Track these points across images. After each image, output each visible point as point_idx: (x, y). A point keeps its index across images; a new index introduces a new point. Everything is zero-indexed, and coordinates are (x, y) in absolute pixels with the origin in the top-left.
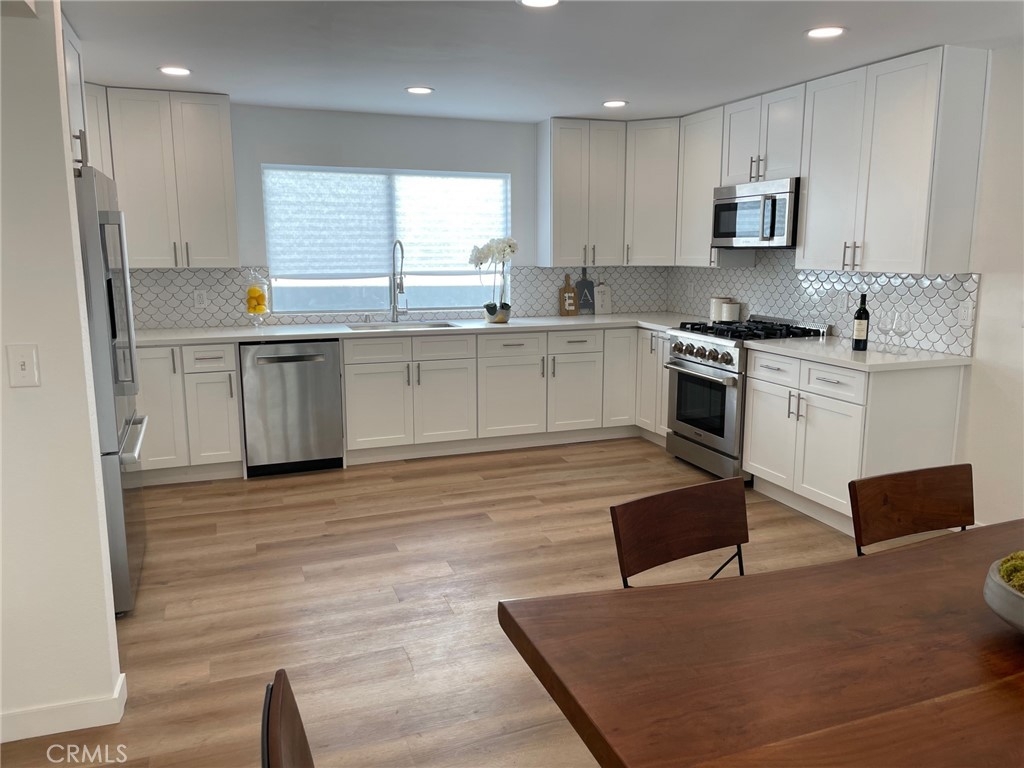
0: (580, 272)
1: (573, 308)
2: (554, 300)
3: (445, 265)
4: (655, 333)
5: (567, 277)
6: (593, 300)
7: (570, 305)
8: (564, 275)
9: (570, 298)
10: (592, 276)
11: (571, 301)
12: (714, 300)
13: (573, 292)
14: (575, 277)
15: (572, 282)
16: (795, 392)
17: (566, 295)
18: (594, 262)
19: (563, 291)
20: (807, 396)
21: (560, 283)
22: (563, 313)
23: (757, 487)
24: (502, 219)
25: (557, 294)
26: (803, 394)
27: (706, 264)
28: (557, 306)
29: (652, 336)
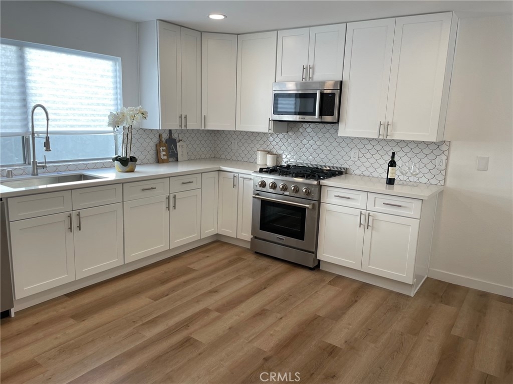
0: (168, 132)
1: (165, 157)
2: (153, 152)
3: (72, 126)
4: (236, 175)
5: (160, 136)
6: (177, 152)
7: (164, 155)
8: (158, 134)
9: (163, 151)
10: (175, 136)
11: (164, 153)
12: (260, 152)
13: (165, 146)
14: (165, 136)
15: (163, 139)
16: (363, 212)
17: (161, 149)
18: (186, 126)
19: (157, 146)
20: (374, 214)
21: (156, 140)
22: (159, 161)
23: (322, 267)
24: (112, 92)
25: (154, 148)
26: (371, 213)
27: (266, 131)
28: (154, 156)
29: (234, 177)
